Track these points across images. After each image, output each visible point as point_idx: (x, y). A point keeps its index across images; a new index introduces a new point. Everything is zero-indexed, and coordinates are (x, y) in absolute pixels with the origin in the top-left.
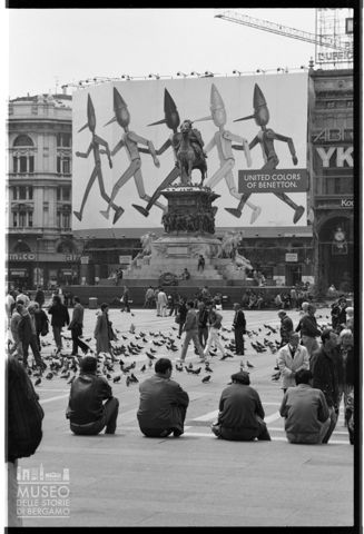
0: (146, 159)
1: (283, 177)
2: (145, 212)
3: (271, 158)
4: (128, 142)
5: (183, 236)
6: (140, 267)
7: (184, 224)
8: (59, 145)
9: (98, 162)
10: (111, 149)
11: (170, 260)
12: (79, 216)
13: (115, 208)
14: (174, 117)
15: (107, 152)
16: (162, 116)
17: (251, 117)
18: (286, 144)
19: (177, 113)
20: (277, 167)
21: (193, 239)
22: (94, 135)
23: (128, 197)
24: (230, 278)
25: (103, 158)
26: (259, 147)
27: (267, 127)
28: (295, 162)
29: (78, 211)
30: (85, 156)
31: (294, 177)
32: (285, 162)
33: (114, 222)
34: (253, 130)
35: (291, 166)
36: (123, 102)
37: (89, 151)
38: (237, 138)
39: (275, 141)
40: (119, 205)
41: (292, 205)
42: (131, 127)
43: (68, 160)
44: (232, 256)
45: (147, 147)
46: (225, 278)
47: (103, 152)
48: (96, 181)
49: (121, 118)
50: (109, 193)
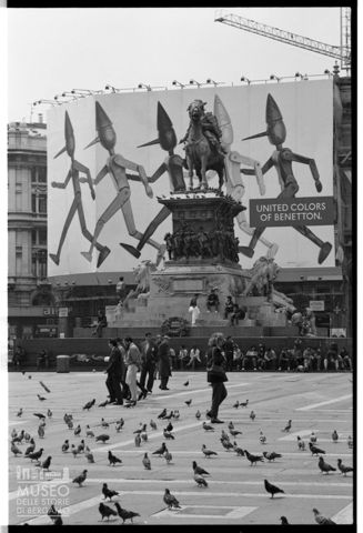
0: (136, 188)
1: (304, 207)
2: (136, 253)
3: (289, 183)
4: (114, 167)
5: (195, 264)
6: (134, 310)
7: (197, 248)
8: (34, 180)
9: (78, 193)
10: (94, 176)
11: (178, 300)
12: (56, 259)
13: (99, 248)
14: (169, 136)
15: (89, 180)
16: (155, 135)
17: (263, 134)
18: (307, 166)
19: (173, 131)
20: (298, 195)
21: (209, 269)
22: (73, 160)
23: (115, 234)
24: (265, 325)
25: (84, 188)
26: (273, 171)
27: (284, 145)
28: (319, 188)
29: (56, 253)
30: (63, 186)
31: (318, 206)
32: (306, 189)
33: (98, 266)
34: (266, 150)
35: (314, 193)
36: (107, 118)
37: (67, 181)
38: (247, 160)
39: (293, 163)
40: (104, 245)
41: (316, 241)
42: (117, 150)
43: (44, 197)
44: (267, 294)
45: (137, 174)
46: (258, 324)
47: (84, 181)
48: (76, 215)
49: (105, 138)
50: (91, 229)
